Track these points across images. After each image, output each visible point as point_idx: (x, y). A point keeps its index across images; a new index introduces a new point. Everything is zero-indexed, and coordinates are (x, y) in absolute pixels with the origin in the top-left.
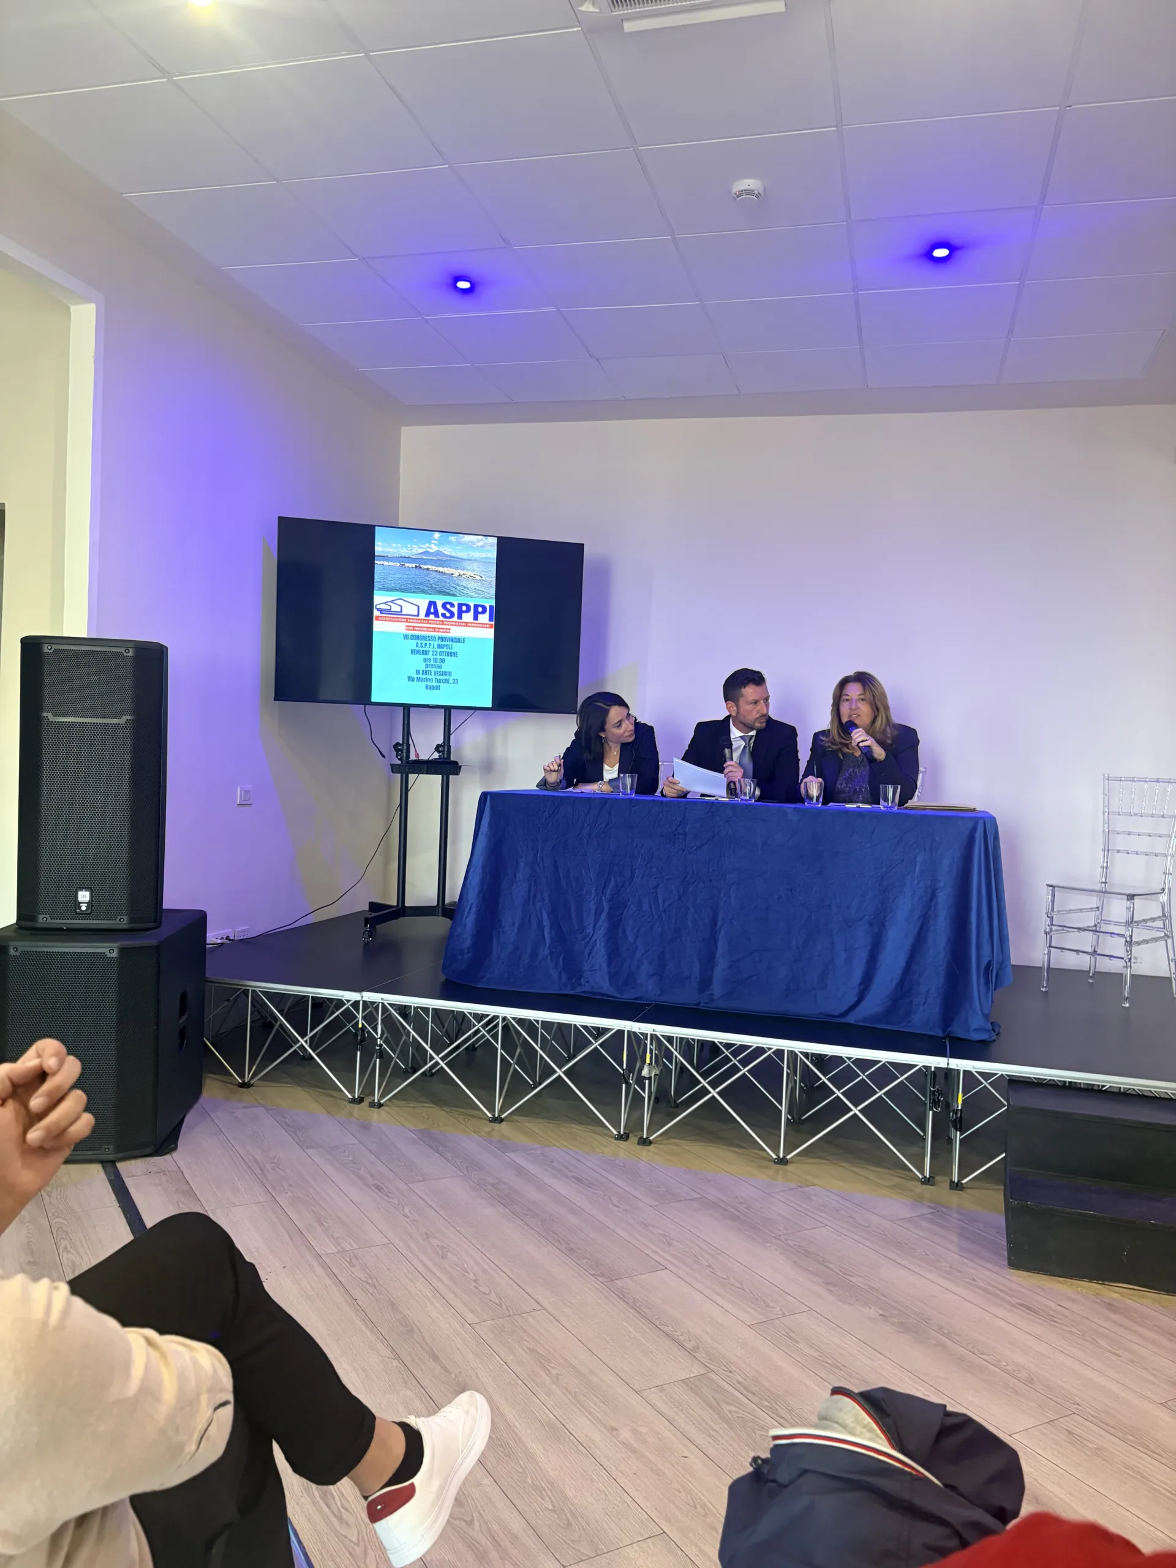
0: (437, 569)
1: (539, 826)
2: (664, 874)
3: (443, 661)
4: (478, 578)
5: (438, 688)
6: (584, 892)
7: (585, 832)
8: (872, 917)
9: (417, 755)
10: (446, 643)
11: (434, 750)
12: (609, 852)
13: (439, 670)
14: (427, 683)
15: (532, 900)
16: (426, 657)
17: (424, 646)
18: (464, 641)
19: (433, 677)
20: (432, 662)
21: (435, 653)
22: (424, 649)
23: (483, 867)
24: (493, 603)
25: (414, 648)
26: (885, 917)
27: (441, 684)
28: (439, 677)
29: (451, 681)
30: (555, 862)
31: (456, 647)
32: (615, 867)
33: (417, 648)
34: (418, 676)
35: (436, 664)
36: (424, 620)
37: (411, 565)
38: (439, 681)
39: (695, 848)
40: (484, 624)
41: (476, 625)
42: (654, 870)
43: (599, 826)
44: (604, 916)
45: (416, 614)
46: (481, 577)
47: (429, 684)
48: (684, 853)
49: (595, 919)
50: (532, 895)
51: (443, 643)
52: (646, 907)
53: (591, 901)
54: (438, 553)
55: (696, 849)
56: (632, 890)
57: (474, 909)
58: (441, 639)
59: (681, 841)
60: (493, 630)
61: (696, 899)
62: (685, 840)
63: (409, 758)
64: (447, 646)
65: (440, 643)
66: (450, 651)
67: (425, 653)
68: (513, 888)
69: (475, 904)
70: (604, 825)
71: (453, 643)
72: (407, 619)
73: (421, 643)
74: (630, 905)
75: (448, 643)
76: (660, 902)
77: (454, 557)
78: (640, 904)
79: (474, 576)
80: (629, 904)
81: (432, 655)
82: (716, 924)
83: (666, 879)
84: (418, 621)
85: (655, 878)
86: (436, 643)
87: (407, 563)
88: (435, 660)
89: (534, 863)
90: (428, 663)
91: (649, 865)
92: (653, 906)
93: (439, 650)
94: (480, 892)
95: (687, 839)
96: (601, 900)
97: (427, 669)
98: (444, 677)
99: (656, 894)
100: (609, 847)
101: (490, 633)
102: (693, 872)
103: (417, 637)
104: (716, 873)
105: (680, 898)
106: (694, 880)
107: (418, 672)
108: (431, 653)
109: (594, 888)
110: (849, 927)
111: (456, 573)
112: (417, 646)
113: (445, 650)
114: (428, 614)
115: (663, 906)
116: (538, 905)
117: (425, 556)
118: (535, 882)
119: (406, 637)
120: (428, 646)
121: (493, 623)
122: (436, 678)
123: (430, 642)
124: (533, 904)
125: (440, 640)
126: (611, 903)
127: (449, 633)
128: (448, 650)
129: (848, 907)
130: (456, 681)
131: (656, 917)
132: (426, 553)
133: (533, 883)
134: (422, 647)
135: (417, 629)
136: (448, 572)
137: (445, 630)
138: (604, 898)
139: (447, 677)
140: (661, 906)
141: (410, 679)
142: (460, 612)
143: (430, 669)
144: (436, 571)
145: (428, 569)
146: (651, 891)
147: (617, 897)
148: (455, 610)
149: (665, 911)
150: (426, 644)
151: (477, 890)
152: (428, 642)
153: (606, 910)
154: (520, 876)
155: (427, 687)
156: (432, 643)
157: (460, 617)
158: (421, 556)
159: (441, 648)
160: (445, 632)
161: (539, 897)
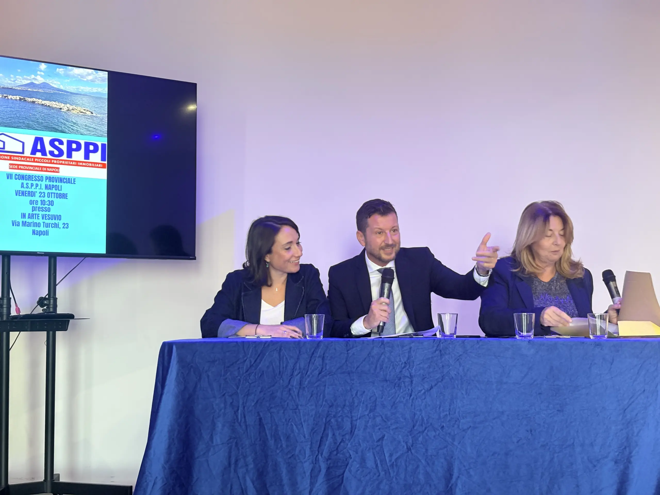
0: (44, 102)
1: (239, 378)
2: (389, 423)
3: (51, 203)
4: (88, 113)
5: (46, 233)
6: (297, 452)
7: (295, 382)
8: (617, 454)
9: (18, 310)
10: (55, 184)
11: (37, 304)
12: (324, 403)
13: (47, 213)
14: (34, 228)
15: (233, 466)
16: (33, 198)
17: (30, 186)
18: (74, 181)
19: (41, 221)
20: (39, 205)
21: (43, 194)
22: (30, 190)
23: (171, 432)
24: (105, 140)
25: (19, 188)
26: (630, 453)
27: (50, 229)
28: (47, 221)
29: (61, 226)
30: (260, 419)
31: (66, 188)
32: (332, 420)
33: (23, 189)
34: (24, 220)
35: (44, 206)
36: (29, 157)
37: (14, 97)
38: (47, 225)
39: (423, 391)
40: (97, 163)
41: (87, 164)
42: (378, 420)
43: (311, 373)
44: (321, 478)
45: (21, 151)
46: (92, 113)
47: (37, 229)
48: (412, 397)
49: (311, 482)
50: (233, 461)
51: (51, 183)
52: (370, 463)
53: (305, 462)
54: (45, 85)
55: (425, 393)
56: (353, 444)
57: (159, 484)
58: (50, 179)
59: (407, 384)
60: (105, 171)
61: (427, 450)
62: (412, 382)
63: (10, 314)
64: (57, 188)
65: (48, 183)
66: (59, 192)
67: (32, 194)
68: (210, 454)
69: (159, 478)
70: (317, 372)
71: (63, 184)
72: (11, 156)
73: (27, 184)
74: (353, 462)
75: (58, 184)
76: (387, 455)
77: (62, 91)
78: (363, 460)
79: (84, 112)
80: (350, 461)
81: (40, 196)
82: (451, 475)
83: (393, 429)
84: (23, 159)
85: (379, 429)
86: (44, 183)
87: (10, 95)
88: (43, 202)
89: (235, 423)
90: (35, 206)
91: (371, 415)
92: (379, 462)
93: (46, 191)
94: (167, 462)
95: (414, 382)
96: (317, 460)
97: (34, 212)
98: (53, 221)
99: (382, 447)
100: (324, 397)
101: (103, 174)
102: (423, 419)
103: (22, 177)
104: (449, 418)
105: (409, 449)
106: (424, 428)
107: (24, 216)
108: (37, 195)
109: (309, 446)
110: (595, 466)
111: (65, 107)
112: (22, 186)
113: (54, 191)
114: (34, 151)
115: (390, 461)
116: (241, 472)
117: (30, 88)
118: (237, 444)
119: (9, 176)
120: (34, 186)
121: (106, 162)
122: (44, 223)
123: (37, 182)
124: (235, 471)
125: (48, 180)
126: (329, 462)
127: (58, 172)
128: (57, 192)
129: (592, 445)
130: (66, 226)
131: (382, 473)
132: (32, 85)
133: (234, 447)
134: (27, 187)
135: (22, 167)
136: (56, 106)
137: (53, 169)
138: (320, 457)
139: (57, 221)
140: (388, 461)
141: (15, 223)
142: (70, 151)
143: (37, 212)
144: (42, 104)
145: (34, 102)
146: (376, 444)
147: (337, 455)
148: (64, 148)
149: (392, 465)
150: (32, 185)
151: (162, 460)
152: (34, 183)
153: (323, 471)
154: (217, 439)
155: (34, 232)
156: (39, 183)
157: (69, 155)
158: (26, 88)
159: (50, 189)
160: (54, 172)
161: (241, 463)
